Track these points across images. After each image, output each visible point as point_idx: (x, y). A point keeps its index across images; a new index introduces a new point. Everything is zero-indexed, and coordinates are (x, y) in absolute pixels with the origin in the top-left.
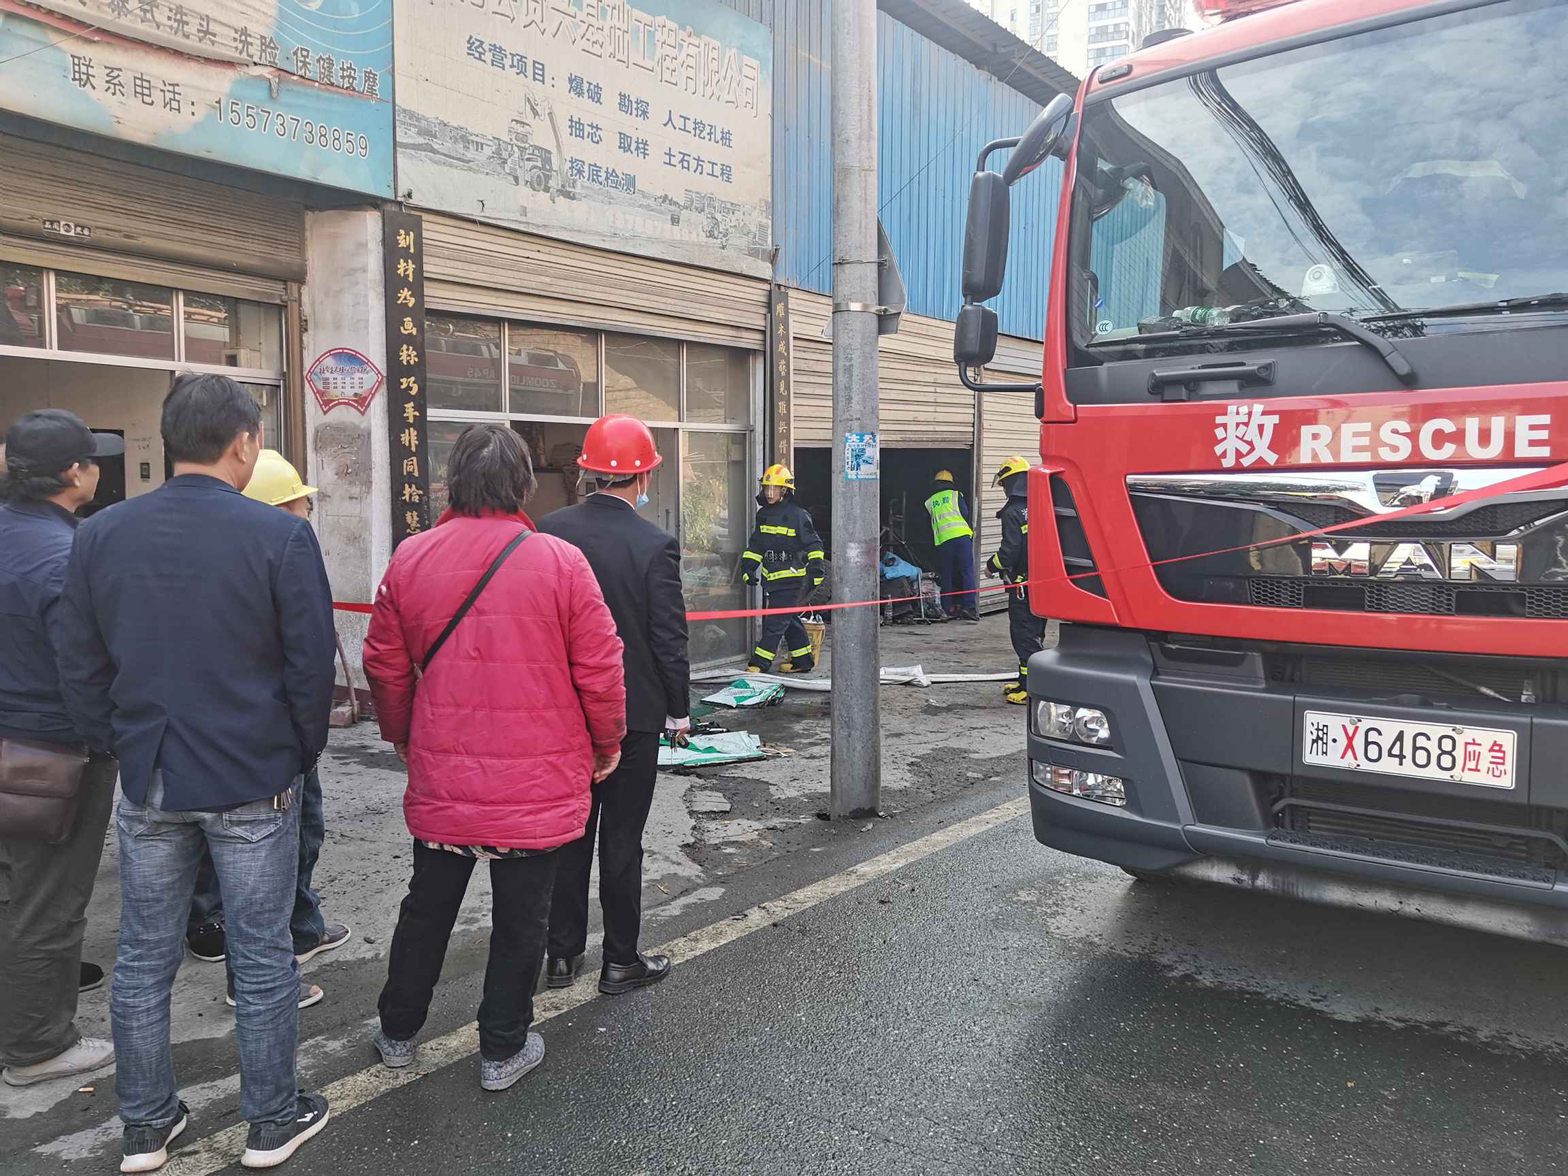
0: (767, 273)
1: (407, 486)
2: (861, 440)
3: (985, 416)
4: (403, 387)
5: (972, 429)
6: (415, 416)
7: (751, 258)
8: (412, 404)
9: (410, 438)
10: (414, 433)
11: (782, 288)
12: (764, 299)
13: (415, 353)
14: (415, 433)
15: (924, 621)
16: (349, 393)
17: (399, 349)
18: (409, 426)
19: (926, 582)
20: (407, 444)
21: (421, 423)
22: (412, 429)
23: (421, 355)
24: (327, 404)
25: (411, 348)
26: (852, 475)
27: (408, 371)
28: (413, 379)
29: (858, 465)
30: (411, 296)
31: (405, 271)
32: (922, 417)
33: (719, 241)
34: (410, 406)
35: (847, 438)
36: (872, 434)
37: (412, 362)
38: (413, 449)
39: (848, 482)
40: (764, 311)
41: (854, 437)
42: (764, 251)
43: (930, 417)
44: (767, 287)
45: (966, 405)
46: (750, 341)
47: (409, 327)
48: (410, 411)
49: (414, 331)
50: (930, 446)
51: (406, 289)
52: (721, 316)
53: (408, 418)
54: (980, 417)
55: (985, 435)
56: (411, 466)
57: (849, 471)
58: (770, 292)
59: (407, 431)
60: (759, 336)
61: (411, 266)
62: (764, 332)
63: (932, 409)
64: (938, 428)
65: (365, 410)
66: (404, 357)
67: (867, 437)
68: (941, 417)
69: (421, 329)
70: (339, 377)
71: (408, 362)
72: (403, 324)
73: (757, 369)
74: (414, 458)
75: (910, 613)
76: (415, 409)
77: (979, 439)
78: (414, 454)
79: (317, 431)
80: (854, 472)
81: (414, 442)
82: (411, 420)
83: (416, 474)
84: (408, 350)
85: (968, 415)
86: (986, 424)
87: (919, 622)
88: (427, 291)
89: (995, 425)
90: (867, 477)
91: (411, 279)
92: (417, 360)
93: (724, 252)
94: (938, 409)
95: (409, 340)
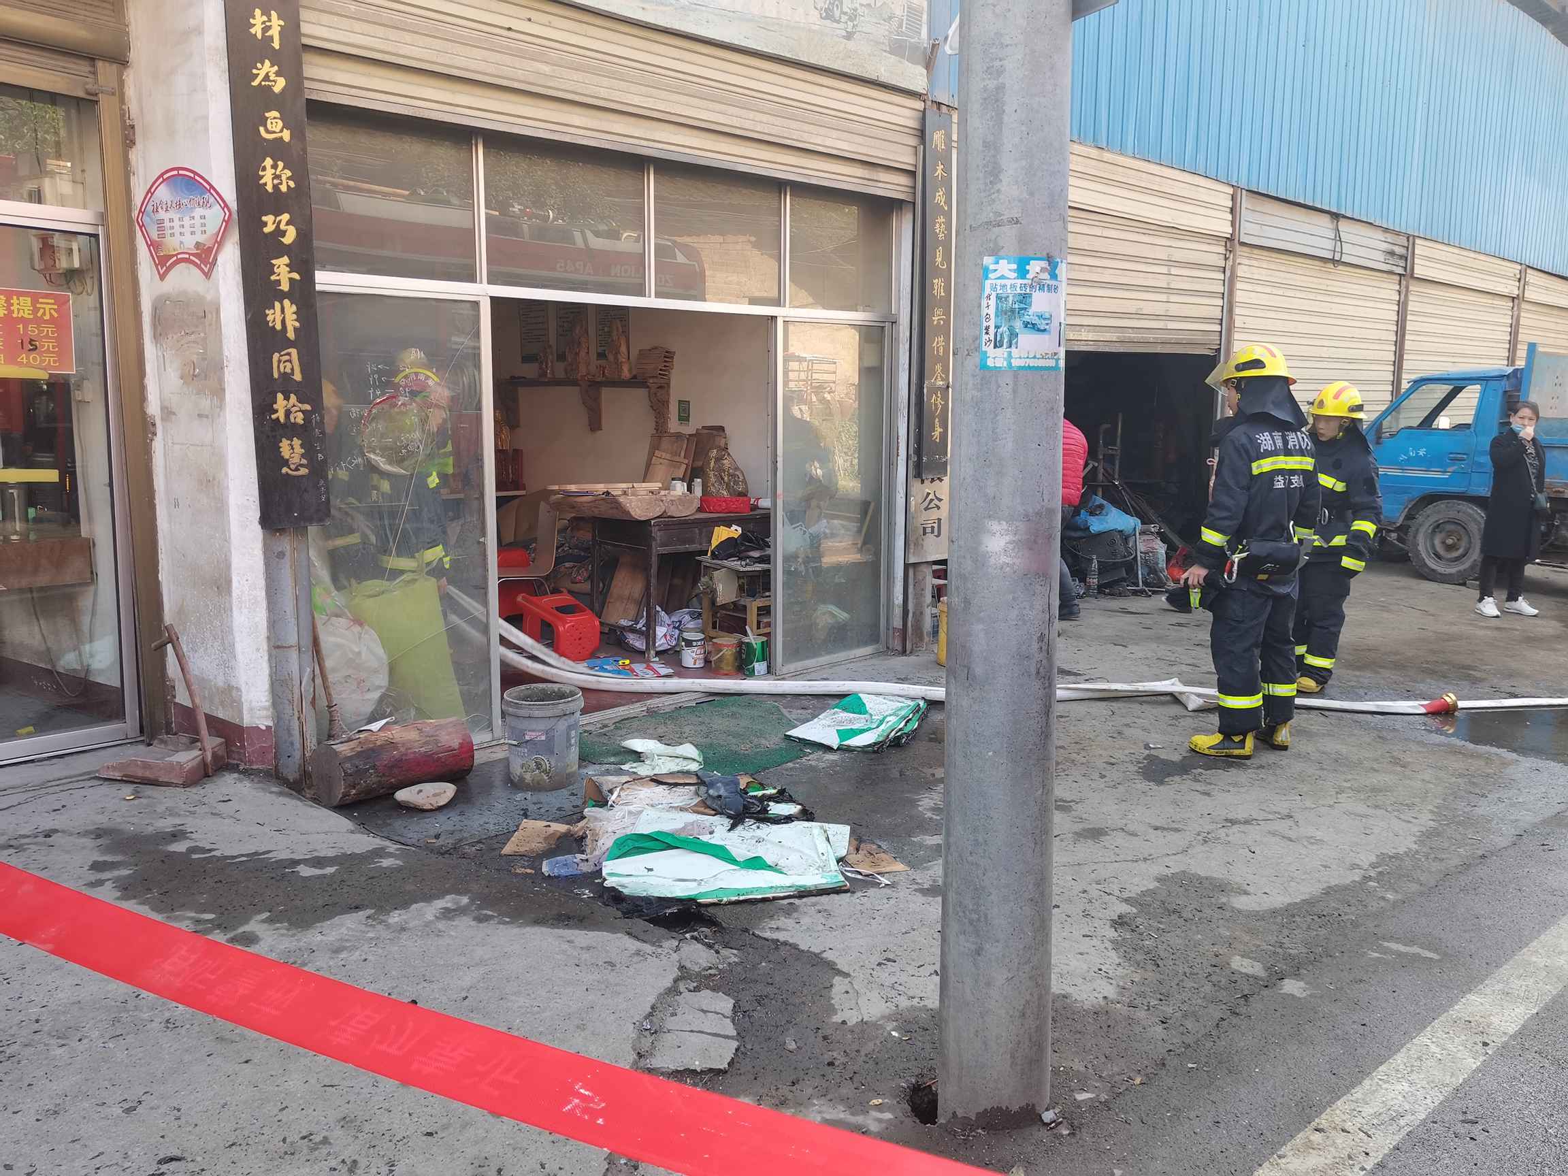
0: (920, 84)
1: (280, 396)
2: (1022, 272)
3: (1237, 311)
4: (266, 230)
5: (1218, 328)
6: (291, 280)
7: (893, 59)
8: (285, 260)
9: (284, 316)
10: (290, 308)
11: (944, 109)
12: (913, 124)
13: (289, 173)
14: (294, 308)
15: (1142, 592)
16: (189, 242)
17: (260, 166)
18: (281, 296)
19: (1146, 537)
20: (278, 327)
21: (304, 293)
22: (287, 302)
23: (301, 176)
24: (165, 263)
25: (281, 164)
26: (996, 358)
27: (277, 203)
28: (285, 217)
29: (1013, 335)
30: (278, 74)
31: (266, 29)
32: (1148, 308)
33: (842, 26)
34: (281, 264)
35: (986, 270)
36: (1049, 258)
37: (284, 188)
38: (291, 335)
39: (987, 375)
40: (913, 141)
41: (1006, 268)
42: (914, 48)
43: (1159, 309)
44: (919, 105)
45: (1211, 294)
46: (892, 186)
47: (275, 127)
48: (283, 272)
49: (286, 136)
50: (1159, 349)
51: (267, 63)
52: (845, 146)
53: (278, 282)
54: (1231, 311)
55: (1236, 336)
56: (288, 363)
57: (990, 350)
58: (924, 112)
59: (277, 305)
60: (903, 180)
61: (276, 23)
62: (912, 174)
63: (1163, 297)
64: (1171, 325)
65: (211, 270)
66: (267, 178)
67: (1035, 267)
68: (1174, 310)
69: (298, 134)
70: (176, 217)
71: (276, 187)
72: (264, 121)
73: (903, 230)
74: (294, 351)
75: (1124, 580)
76: (292, 267)
77: (1229, 342)
78: (291, 344)
79: (155, 309)
80: (1002, 352)
81: (292, 323)
82: (285, 287)
83: (298, 376)
84: (275, 167)
85: (1213, 307)
86: (1238, 322)
87: (1135, 593)
88: (308, 71)
89: (1251, 323)
90: (1033, 363)
91: (276, 45)
92: (292, 184)
93: (851, 45)
94: (1173, 298)
95: (277, 150)
